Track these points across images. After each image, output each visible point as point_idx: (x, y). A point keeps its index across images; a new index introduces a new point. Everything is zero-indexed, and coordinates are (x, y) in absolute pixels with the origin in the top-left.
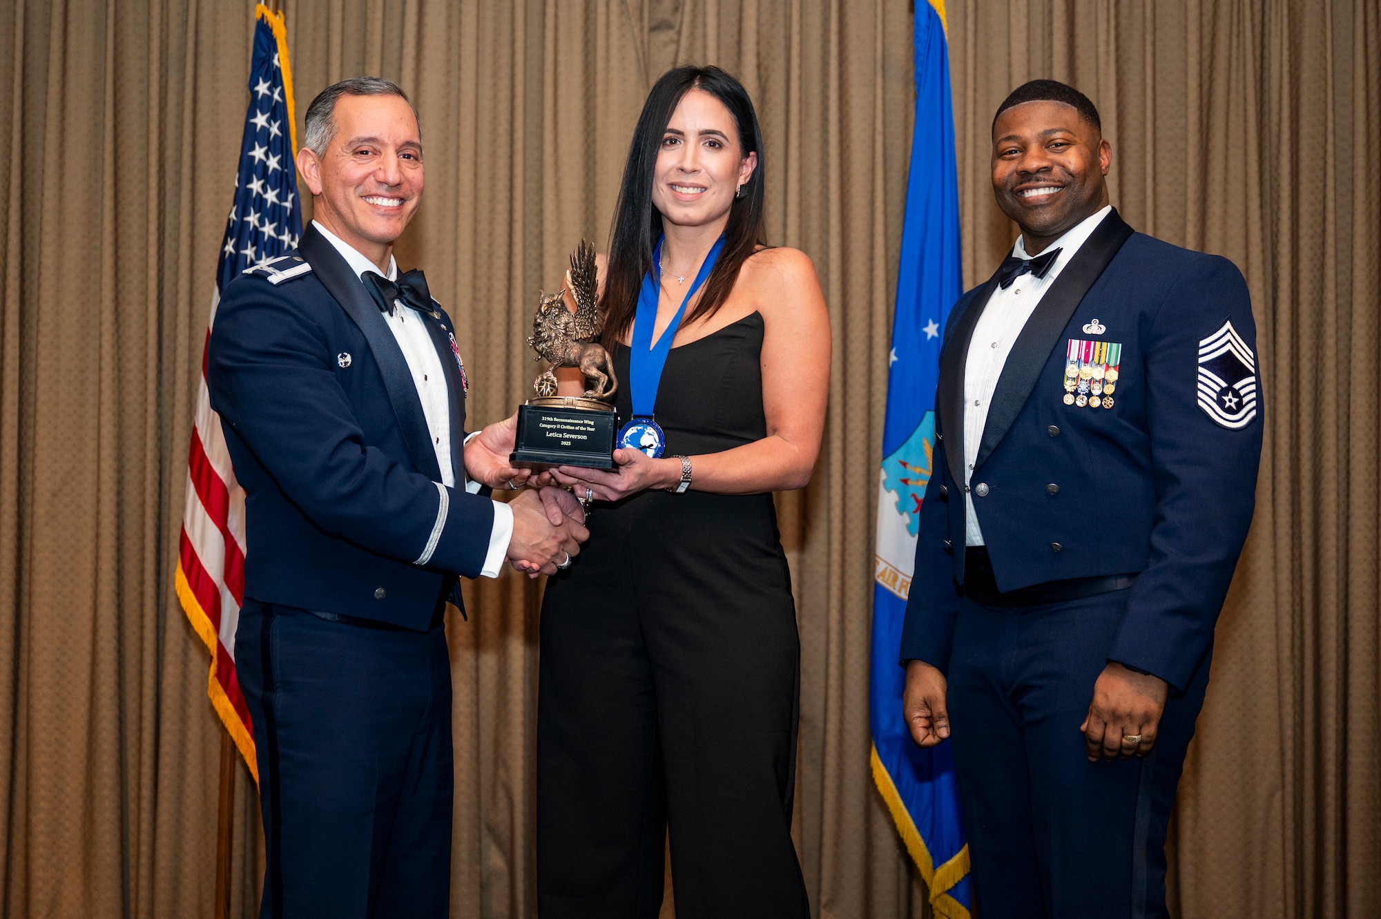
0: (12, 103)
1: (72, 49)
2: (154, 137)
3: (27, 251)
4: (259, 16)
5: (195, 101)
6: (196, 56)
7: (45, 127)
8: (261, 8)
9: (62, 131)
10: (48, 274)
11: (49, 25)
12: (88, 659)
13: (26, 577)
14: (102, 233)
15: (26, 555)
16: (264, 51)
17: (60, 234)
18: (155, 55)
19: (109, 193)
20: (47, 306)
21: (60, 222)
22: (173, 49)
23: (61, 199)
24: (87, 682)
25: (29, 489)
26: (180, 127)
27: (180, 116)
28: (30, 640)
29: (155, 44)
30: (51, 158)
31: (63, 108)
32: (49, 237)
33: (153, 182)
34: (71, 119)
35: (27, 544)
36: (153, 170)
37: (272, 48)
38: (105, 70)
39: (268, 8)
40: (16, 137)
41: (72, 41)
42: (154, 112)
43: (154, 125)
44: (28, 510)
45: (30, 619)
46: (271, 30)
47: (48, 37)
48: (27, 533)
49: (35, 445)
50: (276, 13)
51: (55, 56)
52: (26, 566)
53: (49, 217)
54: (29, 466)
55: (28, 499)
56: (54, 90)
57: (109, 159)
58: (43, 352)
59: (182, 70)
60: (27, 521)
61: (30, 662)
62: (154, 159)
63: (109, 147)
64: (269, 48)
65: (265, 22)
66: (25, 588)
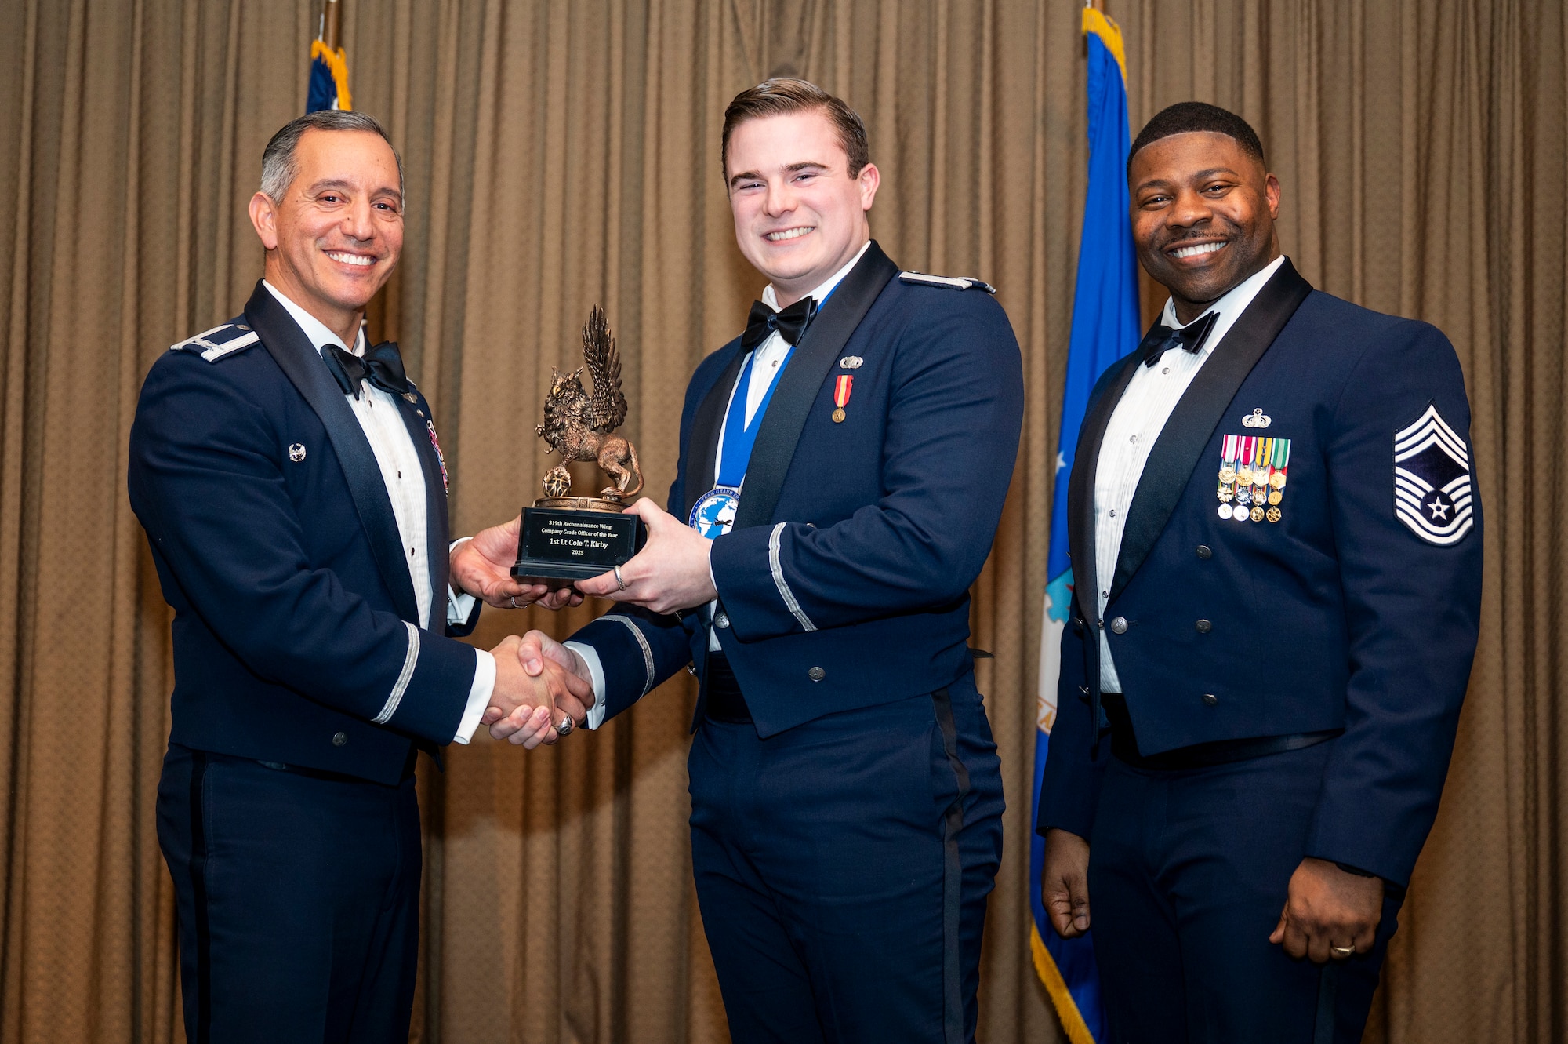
0: (19, 154)
1: (91, 92)
2: (185, 195)
3: (34, 328)
4: (315, 55)
5: (234, 153)
6: (237, 101)
7: (57, 182)
8: (319, 43)
9: (77, 188)
10: (57, 355)
11: (65, 64)
12: (97, 812)
13: (25, 714)
14: (122, 307)
15: (26, 688)
16: (321, 94)
17: (73, 309)
18: (188, 101)
19: (131, 261)
20: (56, 392)
21: (73, 294)
22: (209, 94)
23: (74, 268)
24: (95, 839)
25: (30, 609)
26: (216, 185)
27: (216, 171)
28: (29, 787)
29: (189, 87)
30: (64, 220)
31: (79, 160)
32: (60, 313)
33: (184, 247)
34: (88, 174)
35: (26, 674)
36: (184, 234)
37: (331, 92)
38: (129, 117)
39: (327, 45)
40: (24, 194)
41: (91, 81)
42: (186, 167)
43: (186, 181)
44: (29, 635)
45: (29, 763)
46: (330, 71)
47: (63, 77)
48: (27, 661)
49: (39, 557)
50: (336, 51)
51: (71, 100)
52: (25, 700)
53: (60, 288)
54: (31, 582)
55: (30, 622)
56: (69, 140)
57: (132, 221)
58: (51, 447)
59: (220, 117)
60: (28, 648)
61: (28, 814)
62: (184, 221)
63: (132, 206)
64: (327, 91)
65: (323, 61)
66: (24, 726)
